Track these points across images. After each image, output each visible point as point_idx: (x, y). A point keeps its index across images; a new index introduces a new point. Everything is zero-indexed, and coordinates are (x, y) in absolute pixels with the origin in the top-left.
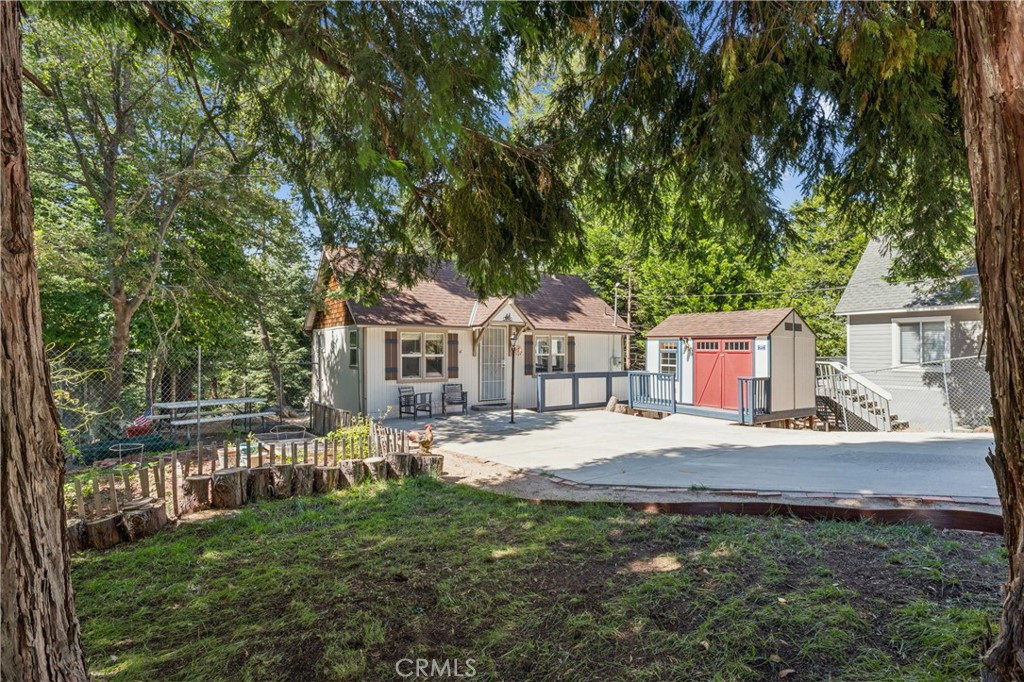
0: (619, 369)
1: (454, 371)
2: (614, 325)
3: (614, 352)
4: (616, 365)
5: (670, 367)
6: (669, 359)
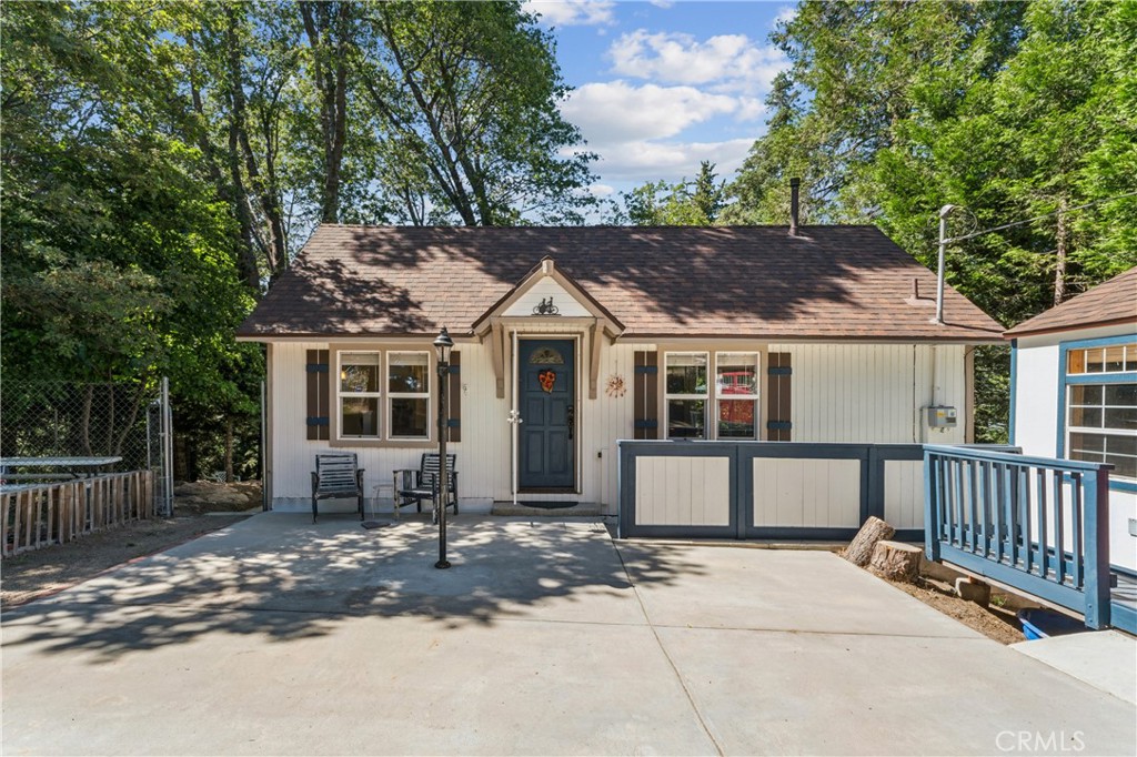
0: (945, 436)
1: (451, 426)
2: (934, 320)
3: (933, 391)
4: (937, 430)
5: (1108, 436)
6: (1104, 406)
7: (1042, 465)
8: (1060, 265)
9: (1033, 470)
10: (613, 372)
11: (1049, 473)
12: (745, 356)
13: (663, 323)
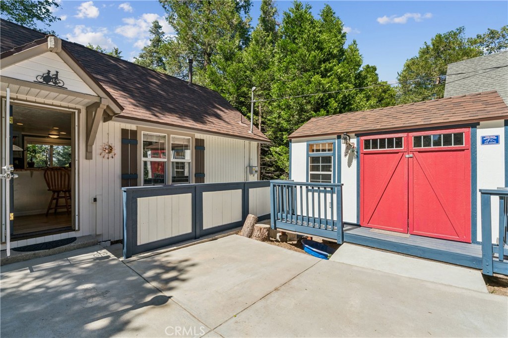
0: (254, 178)
2: (250, 132)
3: (249, 160)
4: (252, 175)
5: (322, 174)
6: (321, 164)
7: (301, 185)
8: (260, 121)
9: (298, 187)
10: (105, 141)
11: (304, 188)
12: (184, 139)
13: (142, 113)
